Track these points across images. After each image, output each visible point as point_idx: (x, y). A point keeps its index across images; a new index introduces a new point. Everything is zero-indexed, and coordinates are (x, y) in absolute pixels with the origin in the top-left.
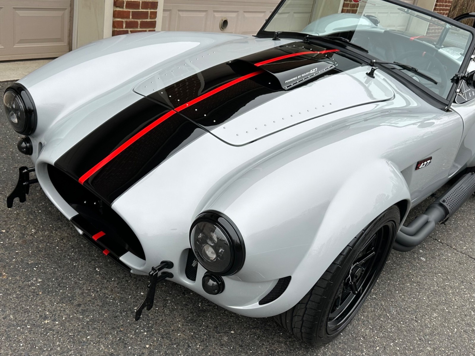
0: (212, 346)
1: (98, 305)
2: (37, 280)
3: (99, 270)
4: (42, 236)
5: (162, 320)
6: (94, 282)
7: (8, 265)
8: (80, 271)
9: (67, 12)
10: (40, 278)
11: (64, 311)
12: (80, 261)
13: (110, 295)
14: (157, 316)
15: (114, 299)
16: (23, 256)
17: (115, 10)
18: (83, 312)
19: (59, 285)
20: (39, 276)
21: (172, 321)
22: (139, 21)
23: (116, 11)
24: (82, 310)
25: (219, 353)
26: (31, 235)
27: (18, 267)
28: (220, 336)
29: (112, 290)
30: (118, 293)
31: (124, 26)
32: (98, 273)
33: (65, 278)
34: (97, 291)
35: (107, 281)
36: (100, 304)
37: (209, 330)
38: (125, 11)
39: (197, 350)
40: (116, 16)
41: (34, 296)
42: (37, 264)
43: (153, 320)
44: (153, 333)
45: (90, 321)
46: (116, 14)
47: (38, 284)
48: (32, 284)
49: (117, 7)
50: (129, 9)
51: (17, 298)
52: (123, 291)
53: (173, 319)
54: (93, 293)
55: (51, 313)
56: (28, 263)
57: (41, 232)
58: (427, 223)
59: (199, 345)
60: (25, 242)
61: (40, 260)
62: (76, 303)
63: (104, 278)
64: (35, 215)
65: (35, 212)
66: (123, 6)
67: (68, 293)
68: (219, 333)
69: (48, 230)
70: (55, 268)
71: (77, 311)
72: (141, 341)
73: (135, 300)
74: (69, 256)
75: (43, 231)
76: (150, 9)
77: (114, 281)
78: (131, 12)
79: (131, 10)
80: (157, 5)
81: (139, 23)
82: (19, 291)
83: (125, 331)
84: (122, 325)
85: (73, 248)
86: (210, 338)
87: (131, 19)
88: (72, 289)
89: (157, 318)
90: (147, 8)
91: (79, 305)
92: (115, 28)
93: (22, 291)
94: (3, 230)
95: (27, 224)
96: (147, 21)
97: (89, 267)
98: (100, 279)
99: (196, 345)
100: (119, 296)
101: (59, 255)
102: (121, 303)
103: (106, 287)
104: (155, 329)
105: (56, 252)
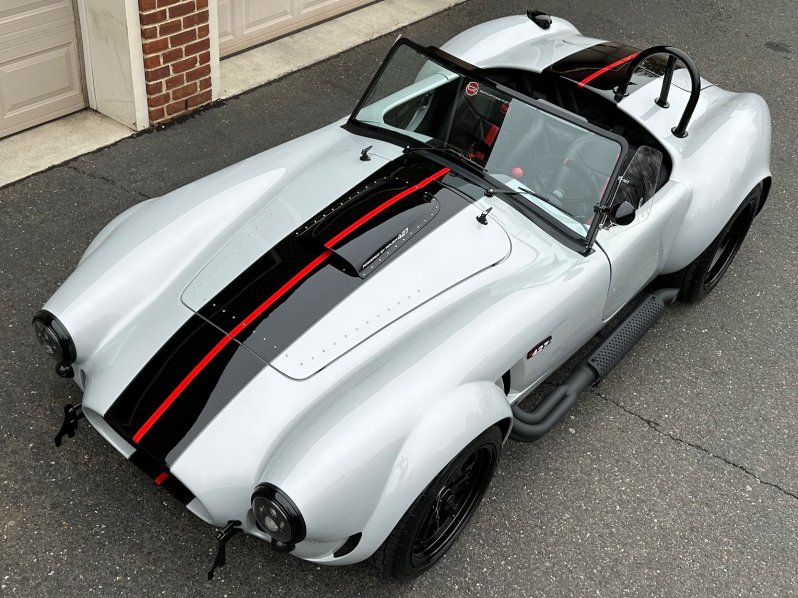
0: (295, 588)
1: (170, 551)
2: (100, 526)
3: (166, 505)
4: (97, 464)
5: (240, 563)
6: (163, 521)
7: (66, 510)
8: (146, 508)
9: (73, 47)
10: (103, 524)
11: (135, 562)
12: (145, 494)
13: (181, 537)
14: (235, 558)
15: (186, 541)
16: (80, 496)
17: (144, 43)
18: (154, 563)
19: (125, 530)
20: (102, 522)
21: (251, 562)
22: (183, 47)
23: (146, 44)
24: (153, 559)
26: (85, 464)
27: (78, 511)
28: (304, 575)
29: (184, 529)
30: (190, 533)
31: (162, 61)
32: (166, 507)
33: (130, 520)
34: (167, 533)
35: (177, 518)
36: (172, 549)
37: (292, 569)
38: (161, 40)
39: (279, 595)
40: (147, 51)
41: (100, 548)
42: (97, 505)
44: (231, 580)
45: (163, 572)
46: (146, 49)
47: (103, 532)
48: (97, 533)
49: (146, 38)
50: (165, 35)
51: (83, 552)
52: (196, 529)
53: (252, 559)
54: (163, 535)
55: (121, 567)
56: (87, 505)
57: (96, 458)
58: (564, 397)
59: (281, 589)
60: (79, 475)
61: (100, 499)
62: (146, 551)
63: (172, 514)
64: (84, 433)
65: (84, 428)
66: (156, 33)
67: (137, 540)
68: (304, 571)
69: (103, 453)
70: (118, 508)
71: (149, 561)
72: (218, 591)
73: (209, 540)
74: (131, 488)
75: (97, 455)
76: (198, 24)
77: (185, 516)
78: (169, 39)
79: (168, 36)
80: (208, 15)
81: (184, 50)
82: (84, 543)
83: (201, 581)
84: (198, 573)
85: (135, 476)
86: (293, 578)
87: (171, 48)
88: (140, 533)
89: (235, 561)
90: (192, 25)
91: (150, 554)
92: (148, 68)
93: (87, 544)
94: (52, 461)
95: (78, 448)
96: (195, 43)
97: (155, 501)
98: (169, 516)
99: (277, 590)
100: (191, 537)
101: (120, 488)
102: (194, 546)
103: (176, 527)
104: (233, 574)
105: (117, 485)
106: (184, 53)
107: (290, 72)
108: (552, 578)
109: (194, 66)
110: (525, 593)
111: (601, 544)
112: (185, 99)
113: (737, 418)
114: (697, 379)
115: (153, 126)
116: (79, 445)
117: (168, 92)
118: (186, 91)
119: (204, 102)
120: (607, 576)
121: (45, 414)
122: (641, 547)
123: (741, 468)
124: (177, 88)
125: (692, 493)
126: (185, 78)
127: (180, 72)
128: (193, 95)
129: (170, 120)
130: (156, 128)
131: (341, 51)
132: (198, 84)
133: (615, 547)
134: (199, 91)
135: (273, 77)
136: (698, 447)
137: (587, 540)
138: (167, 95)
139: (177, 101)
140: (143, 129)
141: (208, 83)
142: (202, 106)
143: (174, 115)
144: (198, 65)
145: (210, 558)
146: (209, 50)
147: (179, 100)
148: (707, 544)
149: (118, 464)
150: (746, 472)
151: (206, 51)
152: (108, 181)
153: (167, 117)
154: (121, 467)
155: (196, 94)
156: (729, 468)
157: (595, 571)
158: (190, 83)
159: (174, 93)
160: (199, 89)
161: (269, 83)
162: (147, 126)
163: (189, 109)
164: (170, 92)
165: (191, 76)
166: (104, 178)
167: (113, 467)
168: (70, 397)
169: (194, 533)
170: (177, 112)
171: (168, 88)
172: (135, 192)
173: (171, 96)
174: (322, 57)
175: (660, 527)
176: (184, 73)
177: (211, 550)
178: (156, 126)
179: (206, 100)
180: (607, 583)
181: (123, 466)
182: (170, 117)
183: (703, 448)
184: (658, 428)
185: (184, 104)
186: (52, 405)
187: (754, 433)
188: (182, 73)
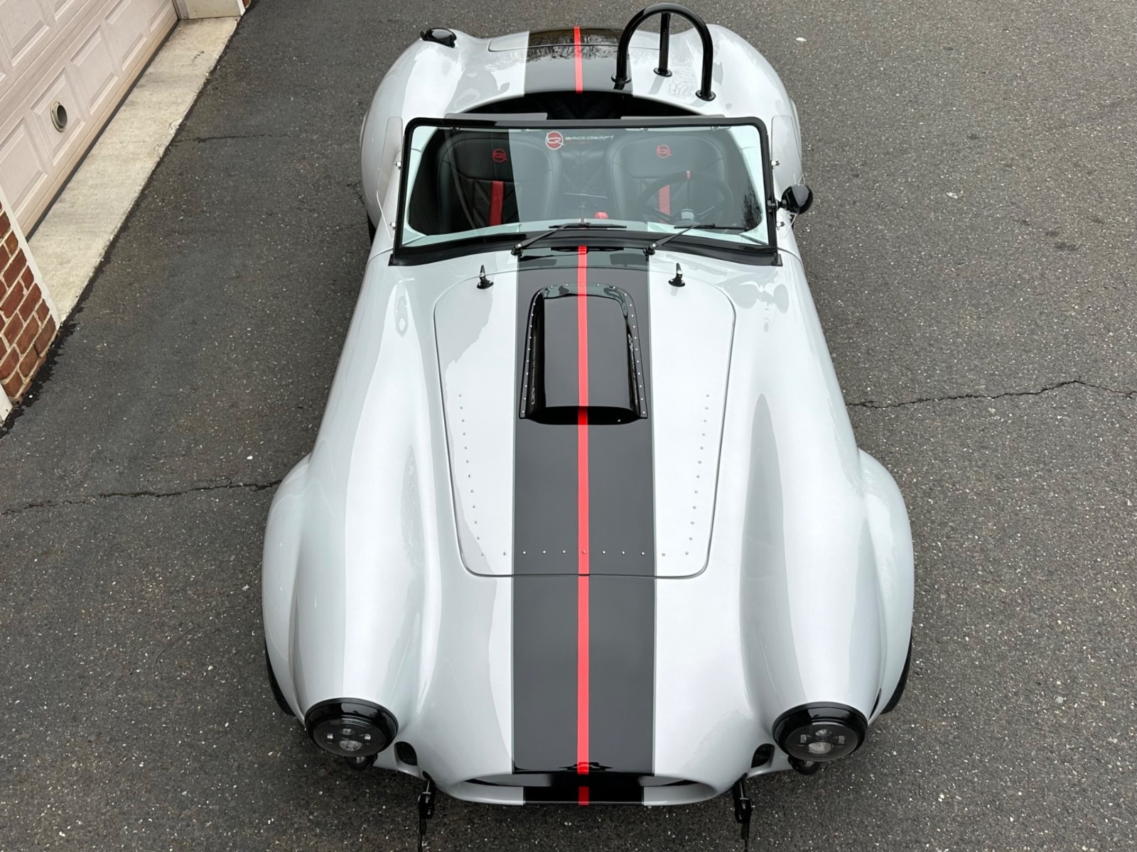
3: (570, 824)
4: (446, 842)
5: (710, 821)
6: (588, 844)
8: (555, 845)
12: (536, 832)
13: (626, 845)
14: (699, 820)
15: (636, 845)
21: (719, 812)
25: (801, 803)
28: (777, 782)
29: (618, 835)
30: (629, 832)
32: (574, 827)
39: (780, 821)
43: (702, 829)
44: (724, 846)
52: (629, 824)
53: (716, 807)
59: (776, 813)
63: (589, 829)
64: (389, 820)
73: (656, 824)
74: (514, 838)
75: (434, 833)
77: (603, 820)
80: (7, 218)
85: (501, 821)
86: (774, 793)
95: (403, 843)
96: (10, 265)
97: (554, 829)
98: (588, 834)
99: (773, 816)
100: (635, 836)
101: (503, 847)
102: (649, 843)
103: (608, 838)
104: (719, 838)
105: (495, 847)
106: (5, 284)
107: (108, 243)
108: (960, 607)
109: (23, 296)
110: (958, 638)
111: (957, 545)
112: (31, 345)
113: (916, 353)
114: (851, 338)
115: (18, 402)
116: (399, 838)
117: (12, 347)
118: (30, 333)
119: (51, 336)
120: (992, 570)
121: (316, 835)
122: (983, 522)
123: (967, 396)
124: (19, 336)
125: (963, 445)
126: (21, 317)
127: (13, 312)
128: (37, 336)
129: (31, 383)
130: (23, 403)
131: (141, 188)
132: (36, 317)
133: (968, 539)
134: (42, 326)
135: (96, 260)
136: (920, 400)
137: (944, 549)
138: (14, 351)
139: (26, 354)
140: (7, 413)
141: (44, 310)
142: (53, 343)
143: (32, 373)
144: (26, 292)
145: (677, 841)
146: (27, 264)
147: (28, 351)
148: (1021, 482)
149: (468, 824)
150: (976, 397)
151: (25, 267)
152: (42, 505)
153: (26, 381)
154: (474, 824)
155: (40, 331)
156: (960, 403)
157: (980, 573)
158: (28, 321)
159: (19, 344)
160: (39, 323)
161: (99, 270)
162: (10, 408)
163: (42, 355)
164: (14, 345)
165: (26, 311)
166: (31, 506)
167: (466, 830)
168: (321, 793)
169: (633, 829)
170: (32, 368)
171: (10, 342)
172: (94, 497)
173: (18, 351)
174: (127, 205)
175: (976, 494)
176: (17, 311)
177: (669, 833)
178: (21, 400)
179: (53, 333)
180: (999, 576)
181: (476, 821)
182: (28, 379)
183: (925, 398)
184: (876, 404)
185: (34, 351)
186: (311, 817)
187: (942, 359)
188: (15, 313)
